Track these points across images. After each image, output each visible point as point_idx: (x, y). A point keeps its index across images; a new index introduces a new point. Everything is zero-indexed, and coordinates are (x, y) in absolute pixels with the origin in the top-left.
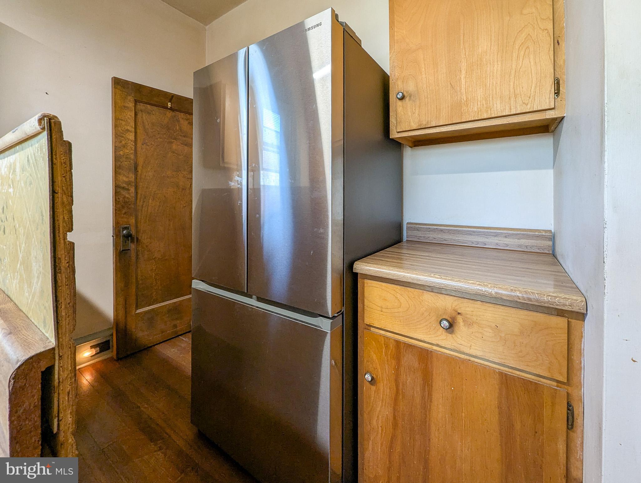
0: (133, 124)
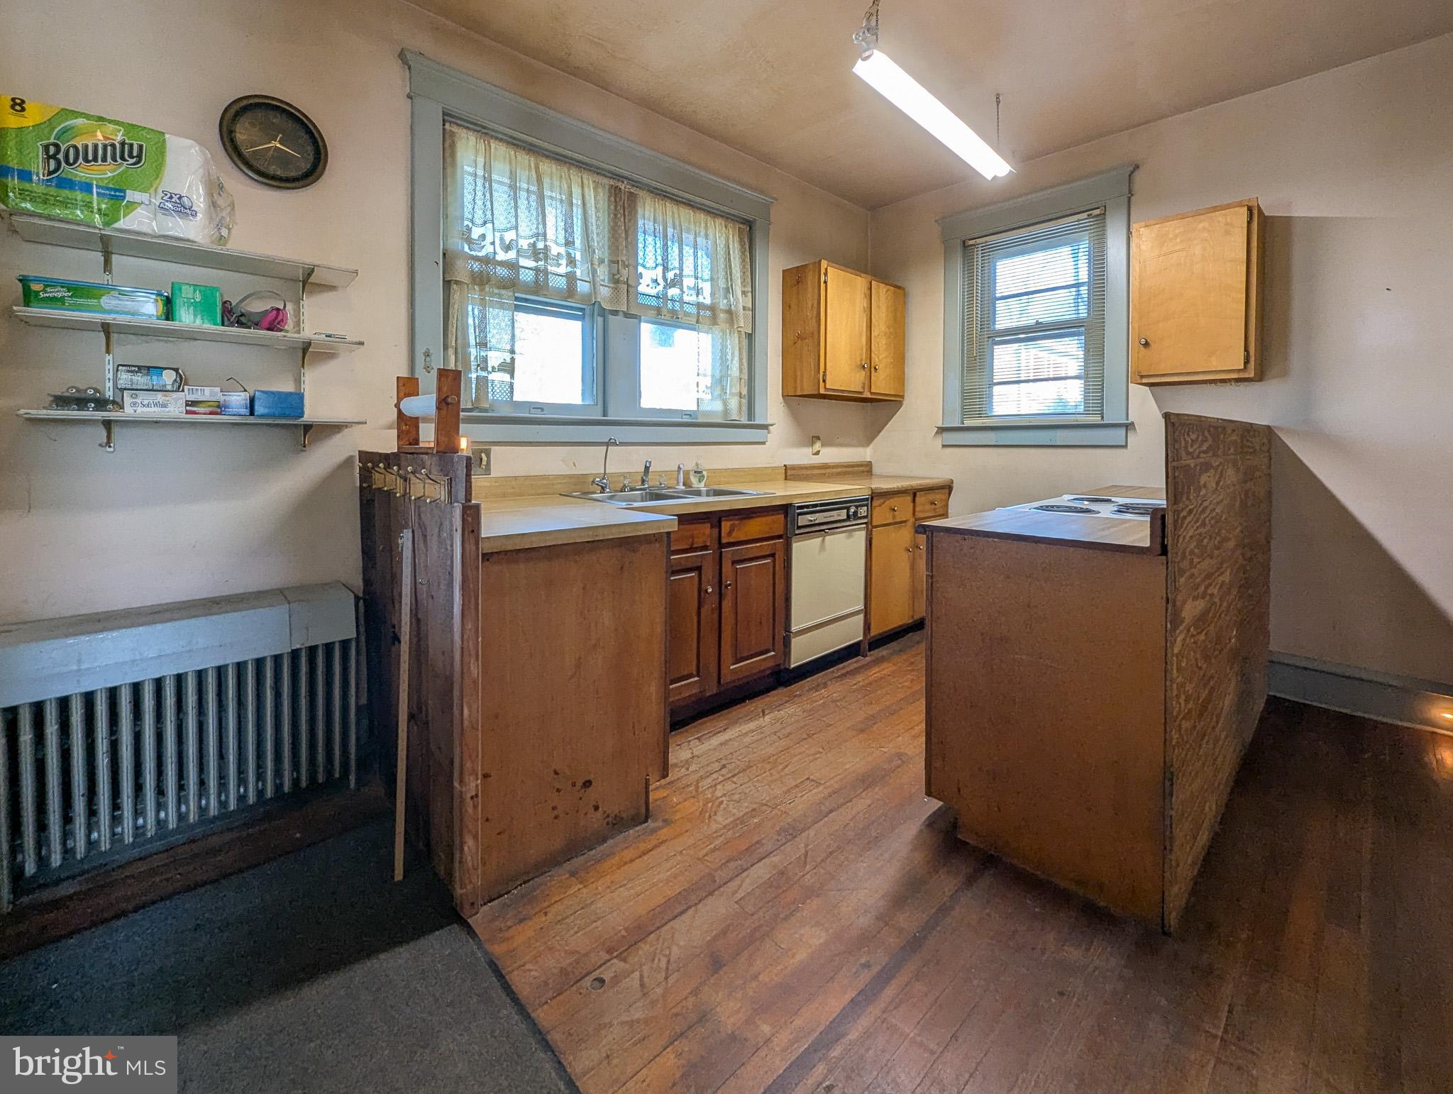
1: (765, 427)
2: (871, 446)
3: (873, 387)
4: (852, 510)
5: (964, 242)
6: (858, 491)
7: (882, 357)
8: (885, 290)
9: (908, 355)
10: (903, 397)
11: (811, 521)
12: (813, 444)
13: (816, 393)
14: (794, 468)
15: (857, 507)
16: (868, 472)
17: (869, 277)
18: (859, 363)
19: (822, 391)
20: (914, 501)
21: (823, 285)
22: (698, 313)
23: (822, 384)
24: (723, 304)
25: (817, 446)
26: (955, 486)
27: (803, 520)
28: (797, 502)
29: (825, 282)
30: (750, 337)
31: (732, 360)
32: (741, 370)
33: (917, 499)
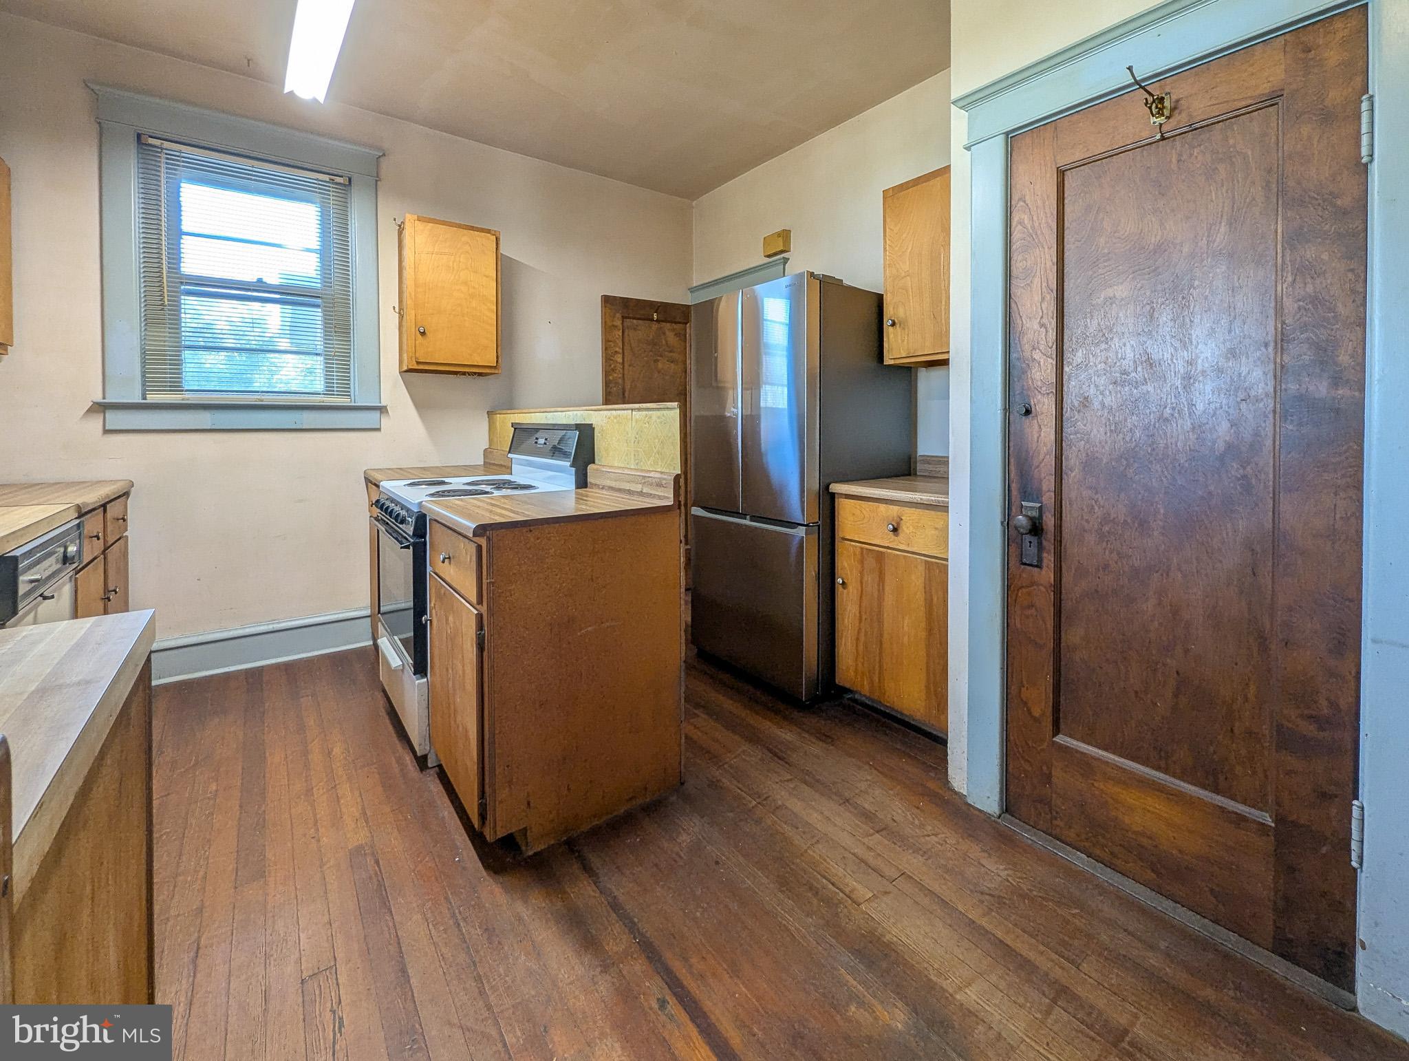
0: (620, 344)
5: (139, 136)
20: (104, 519)
26: (134, 489)
33: (107, 515)
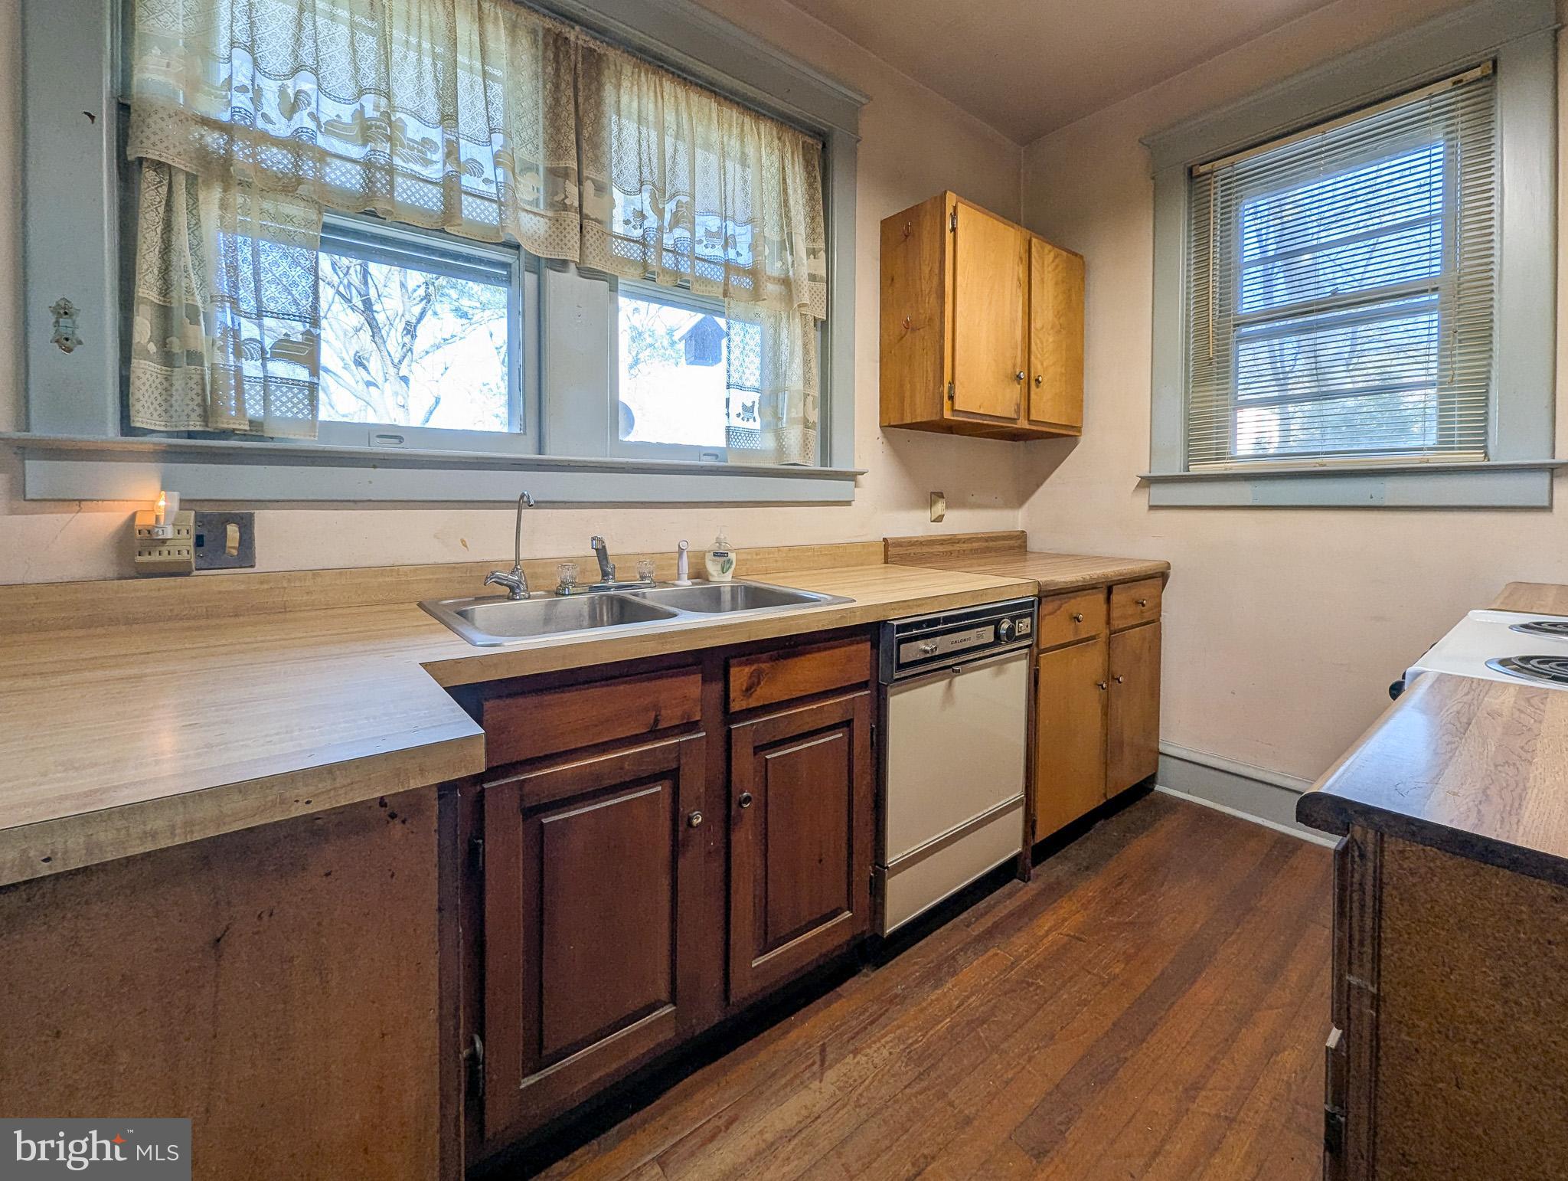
1: (851, 476)
2: (1026, 506)
3: (1033, 411)
4: (1005, 626)
5: (1190, 171)
6: (1016, 589)
7: (1047, 362)
8: (1052, 255)
9: (1088, 364)
10: (1079, 429)
11: (926, 652)
12: (931, 504)
13: (935, 418)
14: (899, 543)
15: (1013, 619)
16: (1020, 547)
17: (1027, 233)
18: (1010, 370)
19: (948, 415)
20: (1108, 600)
21: (949, 236)
22: (727, 278)
23: (947, 403)
24: (774, 268)
25: (940, 507)
26: (1172, 572)
27: (910, 652)
28: (897, 617)
29: (954, 230)
30: (824, 326)
31: (791, 362)
32: (807, 381)
33: (1115, 598)
